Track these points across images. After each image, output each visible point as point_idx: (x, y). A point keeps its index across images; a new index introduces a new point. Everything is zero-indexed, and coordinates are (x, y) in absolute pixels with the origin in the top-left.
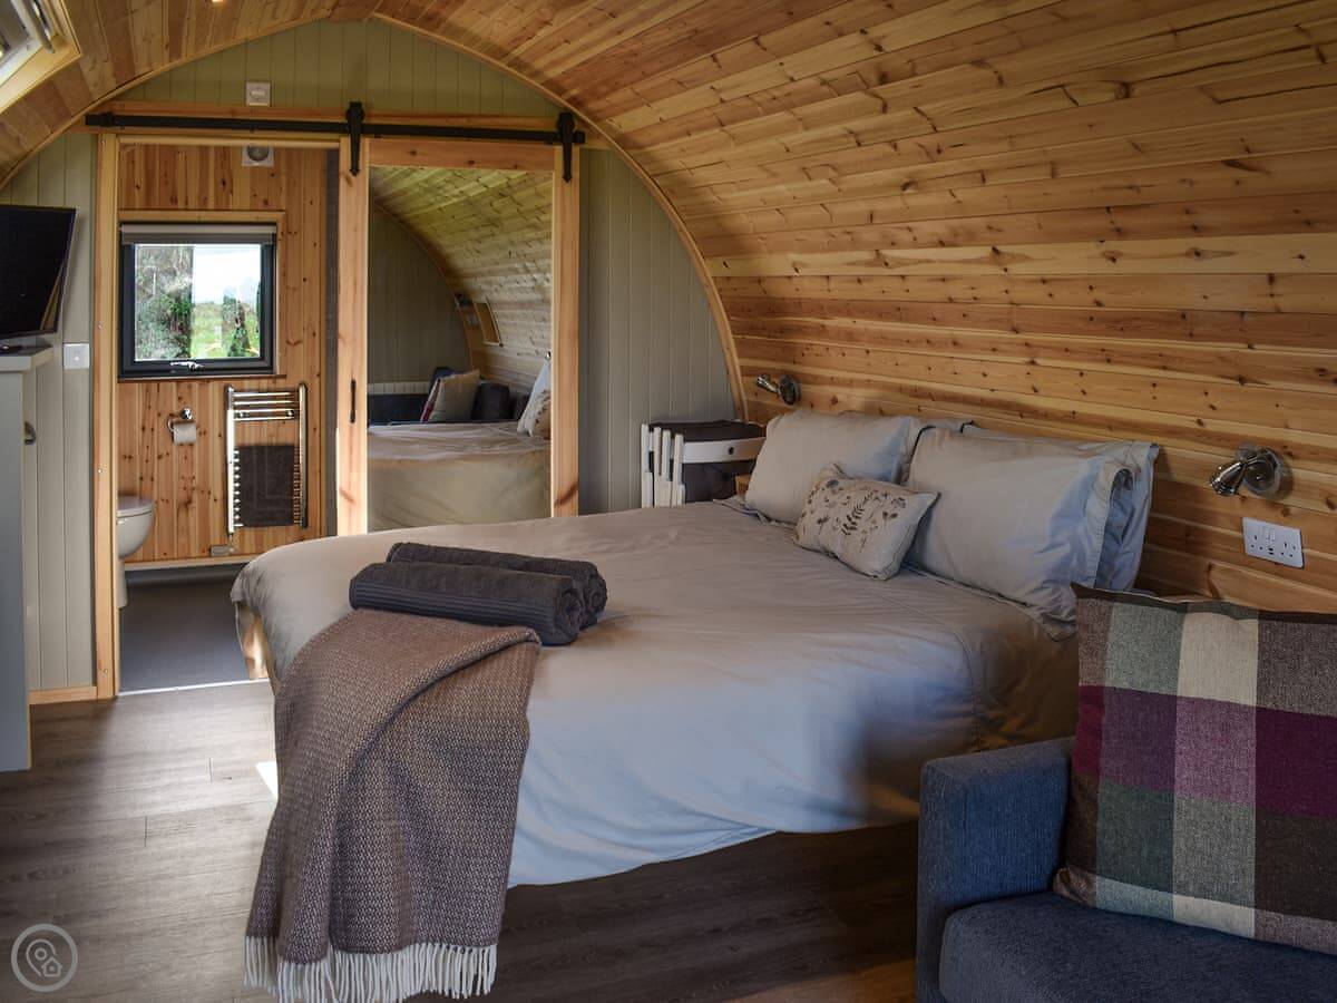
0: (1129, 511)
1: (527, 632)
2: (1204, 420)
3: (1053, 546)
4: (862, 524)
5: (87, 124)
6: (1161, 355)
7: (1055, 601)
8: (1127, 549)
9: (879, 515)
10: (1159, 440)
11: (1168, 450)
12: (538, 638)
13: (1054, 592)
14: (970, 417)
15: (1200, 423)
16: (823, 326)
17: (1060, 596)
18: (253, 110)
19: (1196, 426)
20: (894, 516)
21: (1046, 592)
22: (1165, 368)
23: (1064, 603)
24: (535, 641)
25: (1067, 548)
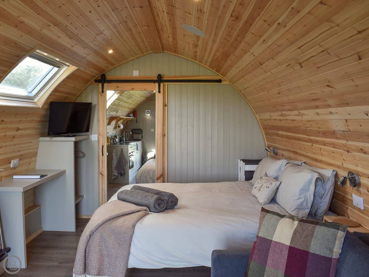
0: (325, 189)
1: (145, 208)
2: (343, 164)
3: (299, 199)
4: (262, 189)
5: (95, 82)
6: (333, 144)
7: (298, 214)
8: (324, 201)
9: (265, 187)
10: (336, 169)
11: (339, 172)
12: (149, 210)
13: (298, 211)
14: (304, 161)
15: (343, 165)
16: (278, 133)
17: (299, 213)
18: (135, 77)
19: (342, 165)
20: (269, 187)
21: (295, 211)
22: (334, 147)
23: (299, 215)
24: (148, 211)
25: (303, 199)
